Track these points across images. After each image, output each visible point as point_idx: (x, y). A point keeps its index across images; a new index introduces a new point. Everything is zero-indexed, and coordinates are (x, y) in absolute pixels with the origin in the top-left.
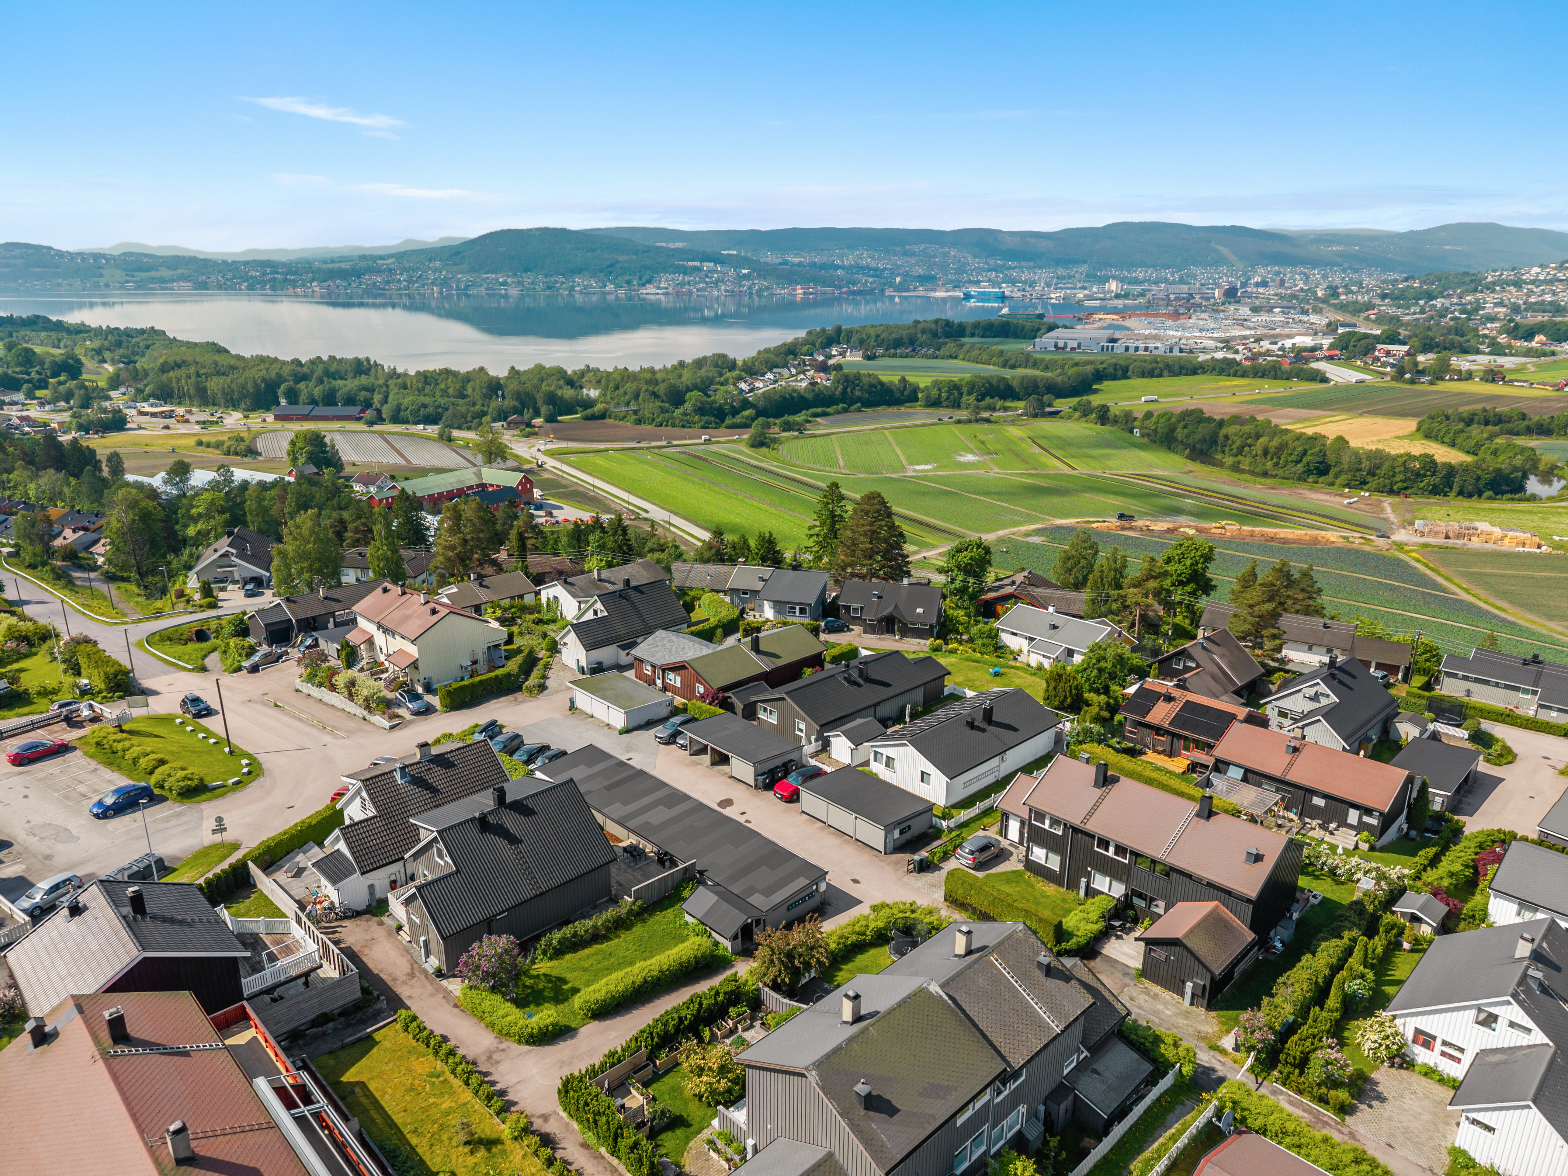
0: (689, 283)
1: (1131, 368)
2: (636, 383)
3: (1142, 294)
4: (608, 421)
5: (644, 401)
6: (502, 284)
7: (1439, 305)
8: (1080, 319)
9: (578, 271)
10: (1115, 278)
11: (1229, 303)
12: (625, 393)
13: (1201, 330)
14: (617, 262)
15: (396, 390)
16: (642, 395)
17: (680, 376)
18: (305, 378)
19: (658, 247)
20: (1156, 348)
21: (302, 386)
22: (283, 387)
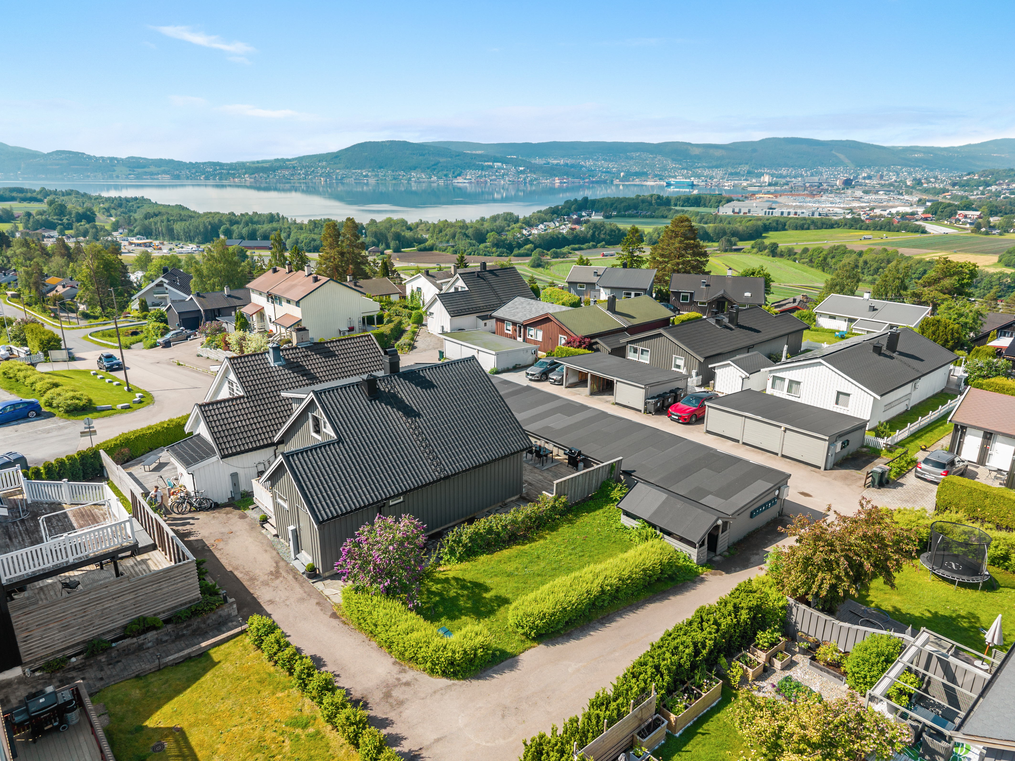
0: (485, 176)
1: (788, 224)
2: (453, 229)
3: (787, 184)
4: (435, 252)
5: (459, 239)
6: (365, 176)
7: (994, 190)
8: (746, 197)
9: (414, 168)
10: (767, 173)
11: (847, 189)
12: (446, 235)
13: (831, 203)
14: (439, 162)
15: (296, 230)
16: (457, 235)
17: (482, 225)
18: (237, 223)
19: (465, 153)
20: (803, 213)
21: (235, 227)
22: (222, 228)
